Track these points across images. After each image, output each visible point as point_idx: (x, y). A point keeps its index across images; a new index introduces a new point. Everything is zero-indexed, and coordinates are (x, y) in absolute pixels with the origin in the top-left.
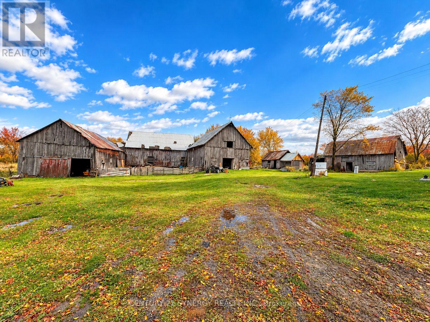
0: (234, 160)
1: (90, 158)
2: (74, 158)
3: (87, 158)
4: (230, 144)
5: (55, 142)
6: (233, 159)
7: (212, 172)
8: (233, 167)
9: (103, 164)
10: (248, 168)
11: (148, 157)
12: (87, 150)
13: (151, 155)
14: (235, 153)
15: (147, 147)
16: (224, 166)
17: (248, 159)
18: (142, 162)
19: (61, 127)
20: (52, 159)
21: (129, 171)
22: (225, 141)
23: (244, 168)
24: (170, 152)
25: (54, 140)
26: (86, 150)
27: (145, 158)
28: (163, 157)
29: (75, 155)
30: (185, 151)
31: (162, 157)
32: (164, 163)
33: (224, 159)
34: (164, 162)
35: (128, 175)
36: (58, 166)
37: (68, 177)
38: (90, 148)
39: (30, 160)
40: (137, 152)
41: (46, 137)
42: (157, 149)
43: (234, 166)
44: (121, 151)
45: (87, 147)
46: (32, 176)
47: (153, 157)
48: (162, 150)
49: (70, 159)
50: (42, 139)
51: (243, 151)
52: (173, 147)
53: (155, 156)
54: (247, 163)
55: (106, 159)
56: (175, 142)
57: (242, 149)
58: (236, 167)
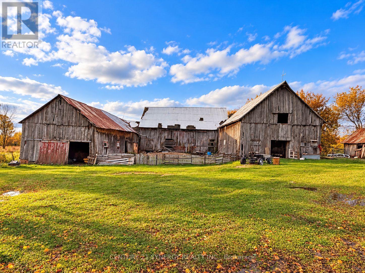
0: (291, 144)
1: (89, 141)
2: (73, 141)
3: (85, 141)
4: (283, 118)
5: (54, 123)
6: (289, 141)
7: (252, 163)
8: (290, 155)
9: (106, 148)
10: (318, 157)
11: (166, 139)
12: (86, 131)
13: (170, 137)
14: (293, 132)
15: (165, 126)
16: (273, 153)
17: (316, 142)
18: (159, 147)
19: (61, 104)
20: (51, 143)
21: (132, 159)
22: (274, 114)
23: (308, 157)
24: (194, 133)
25: (54, 120)
26: (84, 131)
27: (163, 140)
28: (185, 140)
29: (73, 138)
30: (215, 131)
31: (183, 139)
32: (186, 149)
33: (273, 142)
34: (186, 146)
35: (131, 163)
36: (57, 150)
37: (65, 164)
38: (89, 129)
39: (31, 144)
40: (153, 133)
41: (46, 117)
42: (177, 128)
43: (292, 153)
44: (133, 133)
45: (86, 127)
46: (31, 162)
47: (172, 140)
48: (183, 130)
49: (69, 143)
50: (42, 119)
51: (307, 128)
52: (199, 126)
53: (175, 138)
54: (315, 149)
55: (110, 143)
56: (202, 119)
57: (304, 126)
58: (293, 155)
